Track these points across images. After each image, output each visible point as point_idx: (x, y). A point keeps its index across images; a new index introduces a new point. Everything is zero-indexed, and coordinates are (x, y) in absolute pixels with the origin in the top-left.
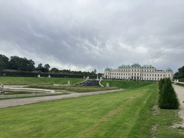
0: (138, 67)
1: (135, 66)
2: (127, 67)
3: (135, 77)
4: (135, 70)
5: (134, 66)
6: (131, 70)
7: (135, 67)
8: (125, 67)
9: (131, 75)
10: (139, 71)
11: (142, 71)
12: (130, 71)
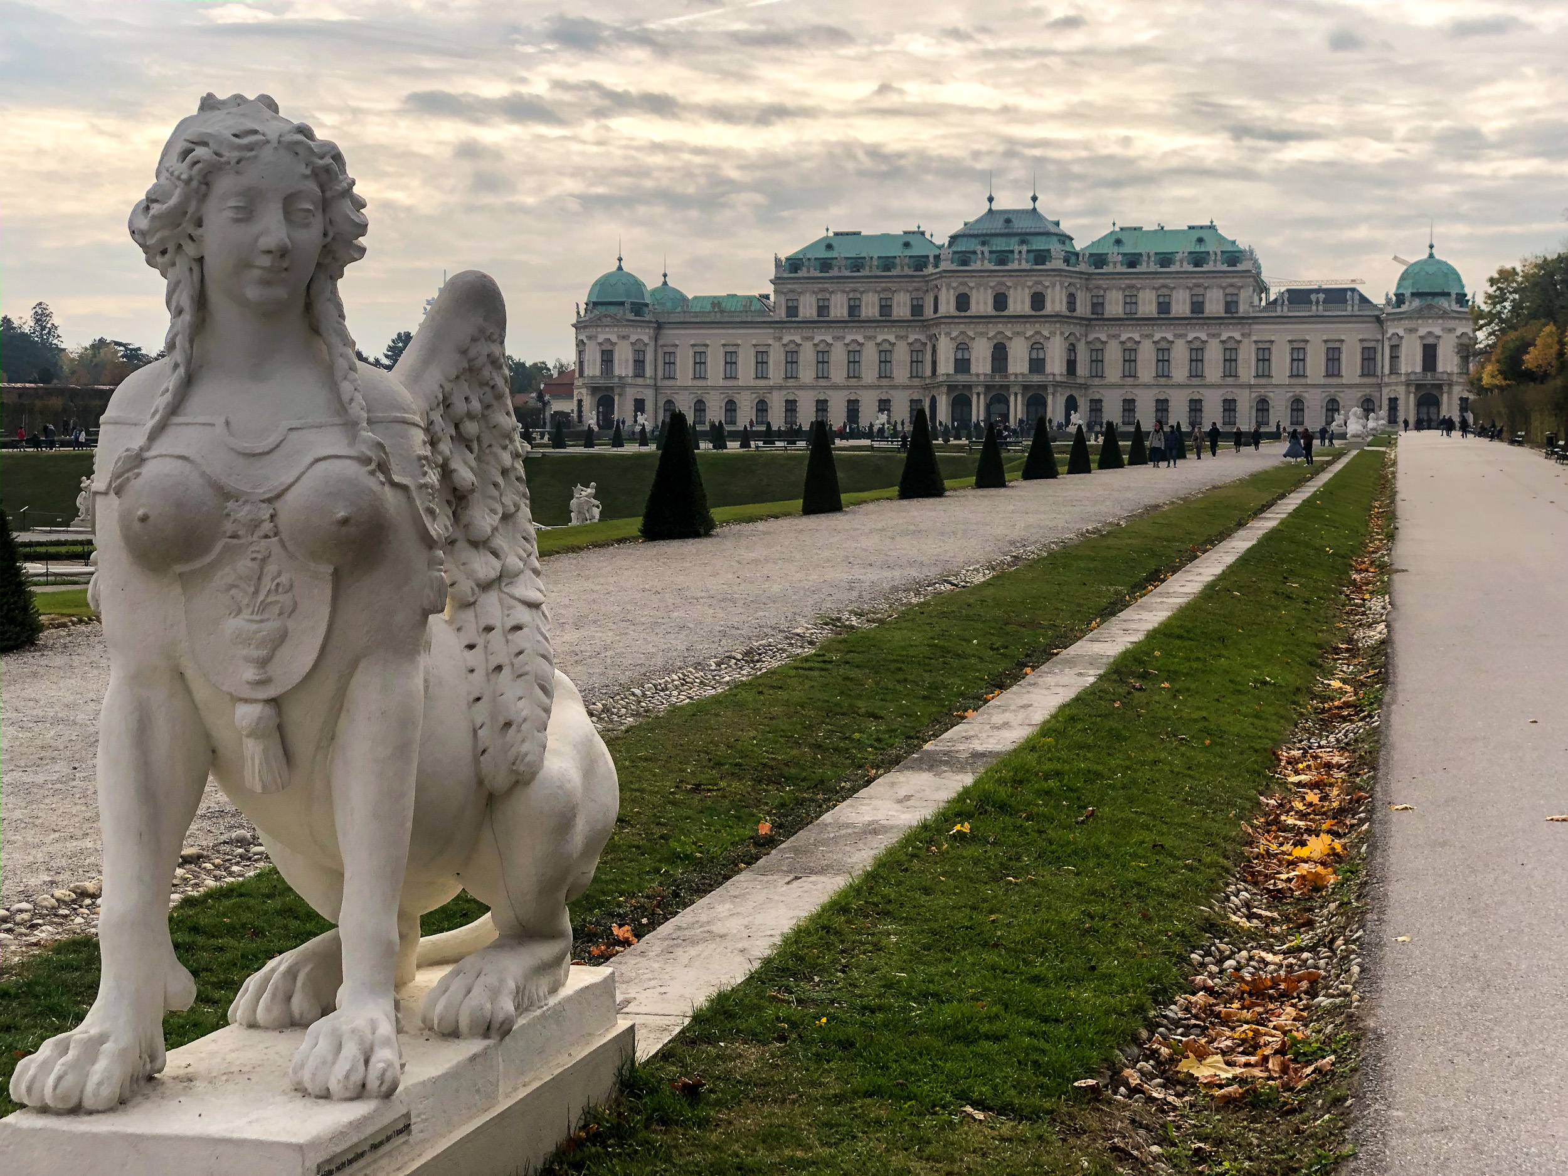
0: (1041, 257)
1: (1000, 244)
2: (888, 263)
3: (998, 398)
4: (1000, 301)
5: (984, 238)
6: (948, 305)
7: (1002, 258)
8: (857, 264)
9: (946, 366)
10: (1055, 303)
11: (1083, 308)
12: (929, 312)
